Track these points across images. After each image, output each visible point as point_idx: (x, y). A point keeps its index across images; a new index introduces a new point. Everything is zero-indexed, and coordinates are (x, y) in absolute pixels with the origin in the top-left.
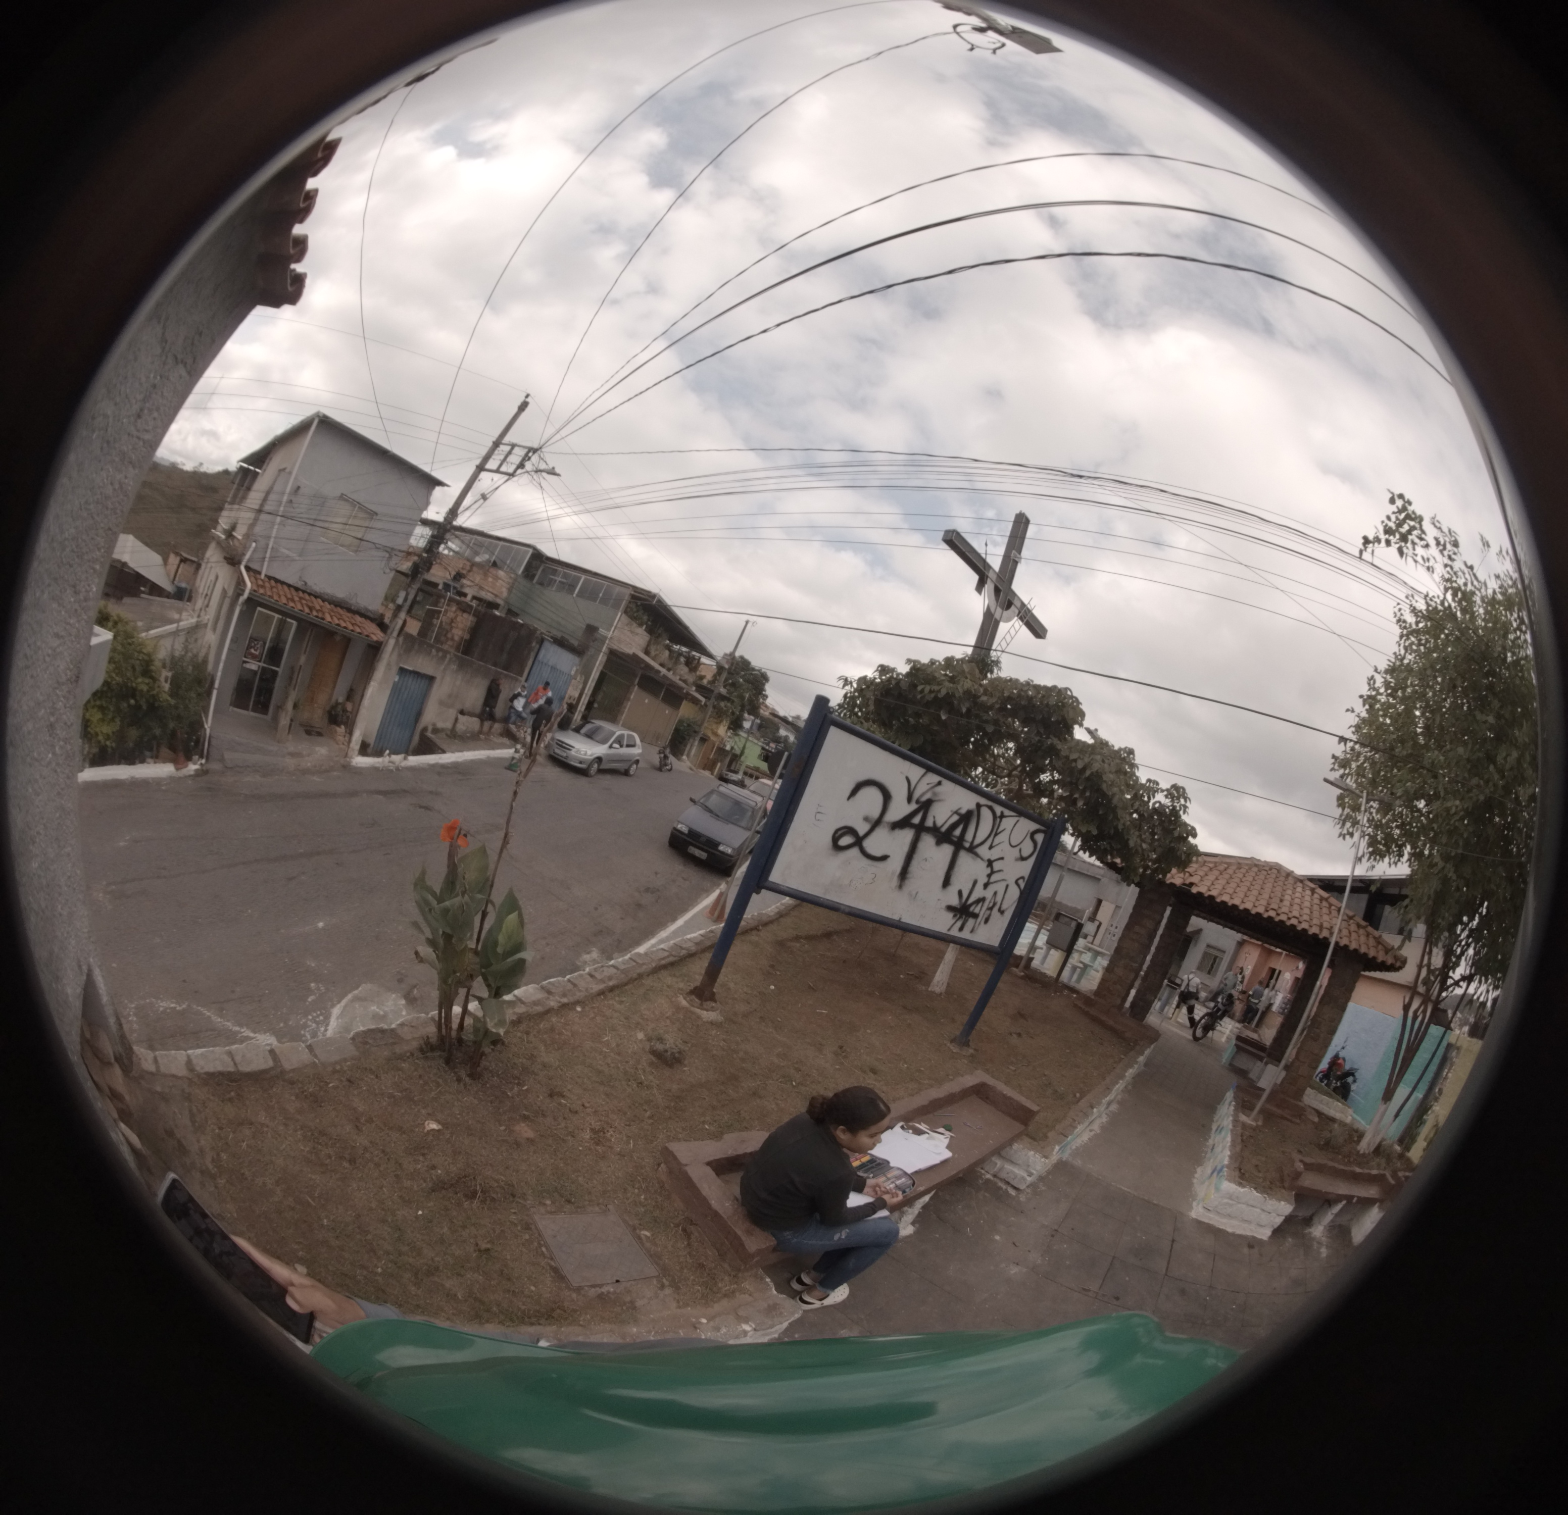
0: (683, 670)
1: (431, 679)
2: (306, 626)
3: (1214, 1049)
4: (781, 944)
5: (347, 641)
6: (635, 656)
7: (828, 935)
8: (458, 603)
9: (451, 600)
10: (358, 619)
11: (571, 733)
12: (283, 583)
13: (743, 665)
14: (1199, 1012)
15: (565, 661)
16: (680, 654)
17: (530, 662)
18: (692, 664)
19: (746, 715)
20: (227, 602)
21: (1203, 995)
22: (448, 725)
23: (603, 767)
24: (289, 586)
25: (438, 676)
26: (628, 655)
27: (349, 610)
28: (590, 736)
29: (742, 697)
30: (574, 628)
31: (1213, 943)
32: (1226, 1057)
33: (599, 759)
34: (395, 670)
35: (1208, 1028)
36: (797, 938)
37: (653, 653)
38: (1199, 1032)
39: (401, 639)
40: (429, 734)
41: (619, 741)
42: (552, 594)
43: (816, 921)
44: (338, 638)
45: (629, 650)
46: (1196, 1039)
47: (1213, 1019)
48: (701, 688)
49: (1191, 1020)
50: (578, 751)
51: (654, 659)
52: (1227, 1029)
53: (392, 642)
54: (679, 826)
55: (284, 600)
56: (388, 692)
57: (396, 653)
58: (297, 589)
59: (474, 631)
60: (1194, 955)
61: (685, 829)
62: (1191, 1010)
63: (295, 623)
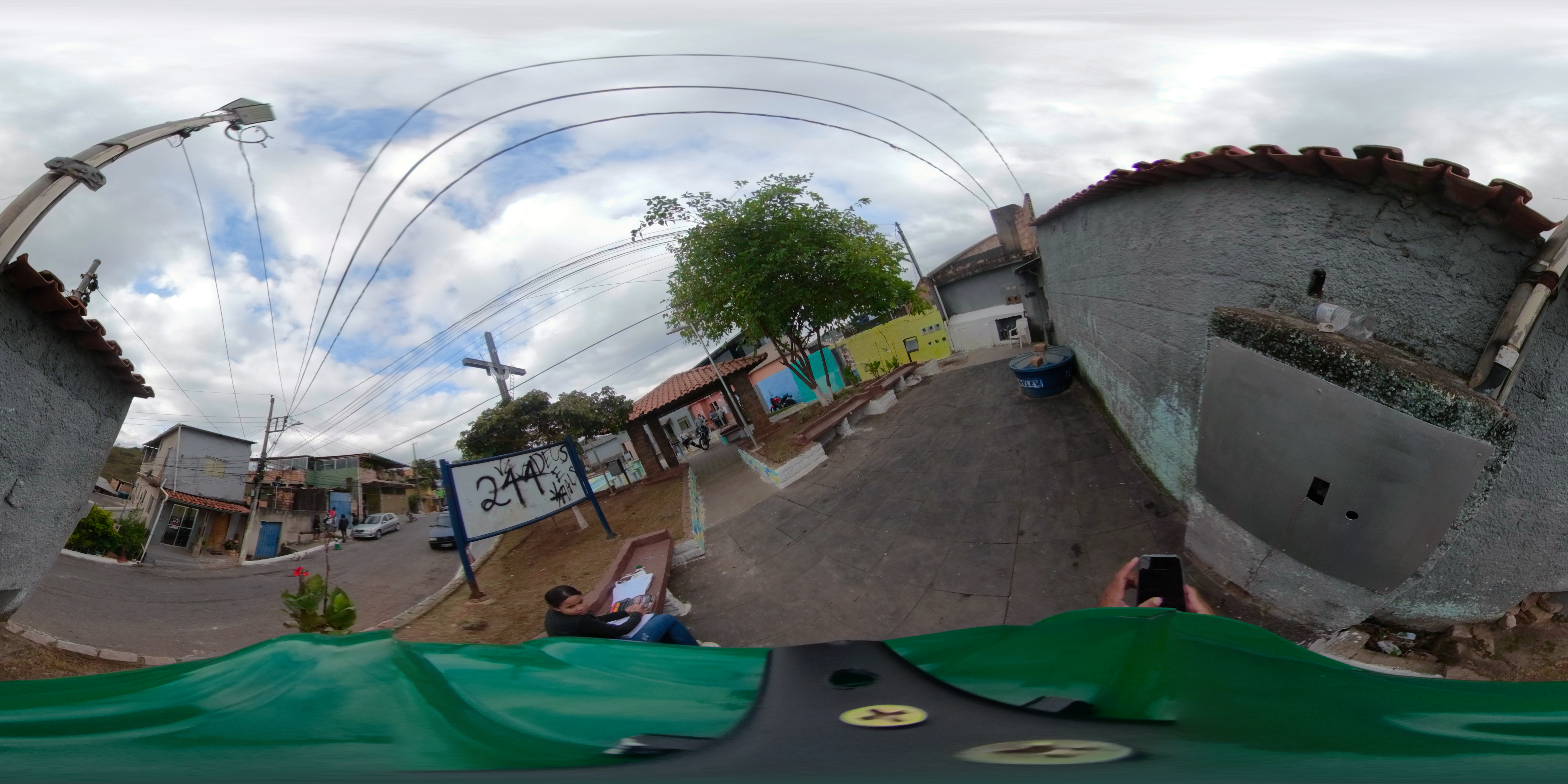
0: (398, 477)
1: (280, 523)
2: (203, 511)
3: (716, 445)
4: (505, 558)
5: (229, 515)
6: (374, 482)
7: (524, 541)
8: (283, 489)
9: (278, 489)
10: (233, 505)
11: (360, 525)
12: (187, 494)
13: (423, 462)
14: (697, 441)
15: (344, 497)
16: (393, 472)
17: (327, 503)
18: (401, 473)
19: (436, 481)
20: (155, 503)
21: (693, 435)
22: (296, 540)
23: (383, 532)
24: (191, 495)
25: (283, 521)
26: (371, 483)
27: (227, 502)
28: (370, 522)
29: (429, 475)
30: (342, 482)
31: (679, 418)
32: (725, 443)
33: (379, 530)
34: (259, 523)
35: (707, 442)
36: (511, 551)
37: (381, 477)
38: (705, 447)
39: (259, 510)
40: (286, 546)
41: (385, 519)
42: (326, 472)
43: (514, 539)
44: (224, 514)
45: (371, 481)
46: (706, 450)
47: (705, 439)
48: (410, 481)
49: (697, 446)
50: (368, 531)
51: (383, 479)
52: (715, 436)
53: (254, 512)
54: (432, 539)
55: (189, 501)
56: (258, 533)
57: (257, 516)
58: (196, 496)
59: (295, 499)
60: (676, 428)
61: (435, 539)
62: (693, 444)
63: (198, 510)
